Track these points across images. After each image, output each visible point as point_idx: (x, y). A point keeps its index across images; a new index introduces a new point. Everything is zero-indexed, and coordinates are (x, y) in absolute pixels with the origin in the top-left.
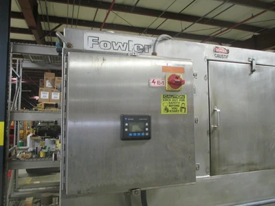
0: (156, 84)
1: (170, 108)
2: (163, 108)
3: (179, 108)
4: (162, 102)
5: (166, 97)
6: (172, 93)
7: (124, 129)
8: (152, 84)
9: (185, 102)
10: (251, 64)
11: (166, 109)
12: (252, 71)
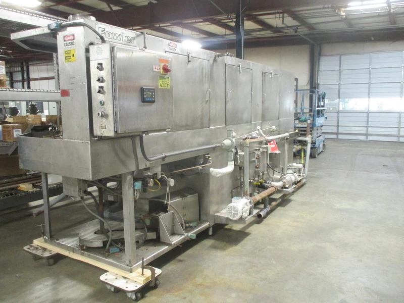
0: (156, 70)
1: (162, 85)
2: (159, 84)
3: (166, 85)
4: (159, 81)
5: (161, 78)
6: (163, 76)
7: (144, 96)
8: (155, 70)
9: (169, 81)
10: (188, 56)
11: (161, 85)
12: (189, 61)
